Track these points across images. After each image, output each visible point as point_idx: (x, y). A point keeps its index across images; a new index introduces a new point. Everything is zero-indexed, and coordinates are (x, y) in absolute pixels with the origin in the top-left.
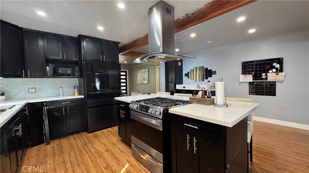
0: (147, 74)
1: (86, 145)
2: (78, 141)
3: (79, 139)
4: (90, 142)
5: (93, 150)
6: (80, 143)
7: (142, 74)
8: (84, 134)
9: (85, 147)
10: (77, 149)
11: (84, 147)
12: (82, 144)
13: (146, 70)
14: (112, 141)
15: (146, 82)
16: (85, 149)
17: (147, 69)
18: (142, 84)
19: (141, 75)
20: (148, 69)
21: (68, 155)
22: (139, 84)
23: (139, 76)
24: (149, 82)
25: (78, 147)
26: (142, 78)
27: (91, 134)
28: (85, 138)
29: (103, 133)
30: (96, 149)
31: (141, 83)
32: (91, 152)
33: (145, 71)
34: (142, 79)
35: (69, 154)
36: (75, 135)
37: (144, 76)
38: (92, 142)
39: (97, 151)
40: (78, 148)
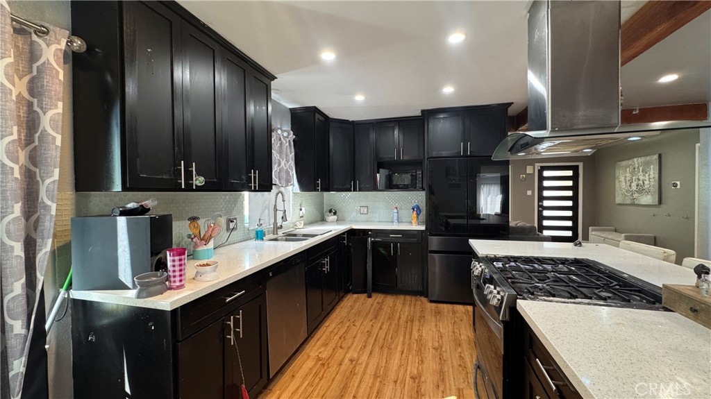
0: (653, 172)
1: (412, 321)
2: (407, 308)
3: (410, 305)
4: (422, 317)
5: (415, 335)
6: (406, 313)
7: (633, 173)
8: (421, 301)
9: (409, 324)
10: (396, 322)
11: (407, 322)
12: (408, 316)
13: (648, 158)
14: (457, 335)
15: (647, 199)
16: (406, 328)
17: (656, 157)
18: (633, 204)
19: (628, 175)
20: (660, 156)
21: (379, 325)
22: (619, 204)
23: (622, 178)
24: (663, 201)
25: (400, 318)
26: (634, 184)
27: (433, 304)
28: (418, 308)
29: (454, 312)
30: (422, 336)
31: (628, 202)
32: (410, 338)
33: (647, 164)
34: (634, 188)
35: (383, 324)
36: (408, 297)
37: (641, 178)
38: (424, 321)
39: (421, 339)
40: (399, 321)
